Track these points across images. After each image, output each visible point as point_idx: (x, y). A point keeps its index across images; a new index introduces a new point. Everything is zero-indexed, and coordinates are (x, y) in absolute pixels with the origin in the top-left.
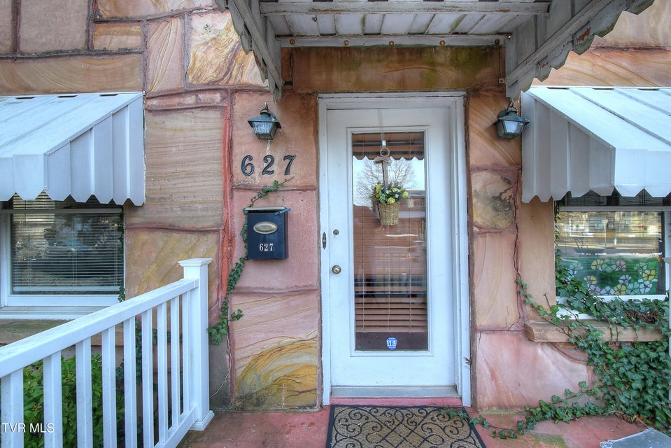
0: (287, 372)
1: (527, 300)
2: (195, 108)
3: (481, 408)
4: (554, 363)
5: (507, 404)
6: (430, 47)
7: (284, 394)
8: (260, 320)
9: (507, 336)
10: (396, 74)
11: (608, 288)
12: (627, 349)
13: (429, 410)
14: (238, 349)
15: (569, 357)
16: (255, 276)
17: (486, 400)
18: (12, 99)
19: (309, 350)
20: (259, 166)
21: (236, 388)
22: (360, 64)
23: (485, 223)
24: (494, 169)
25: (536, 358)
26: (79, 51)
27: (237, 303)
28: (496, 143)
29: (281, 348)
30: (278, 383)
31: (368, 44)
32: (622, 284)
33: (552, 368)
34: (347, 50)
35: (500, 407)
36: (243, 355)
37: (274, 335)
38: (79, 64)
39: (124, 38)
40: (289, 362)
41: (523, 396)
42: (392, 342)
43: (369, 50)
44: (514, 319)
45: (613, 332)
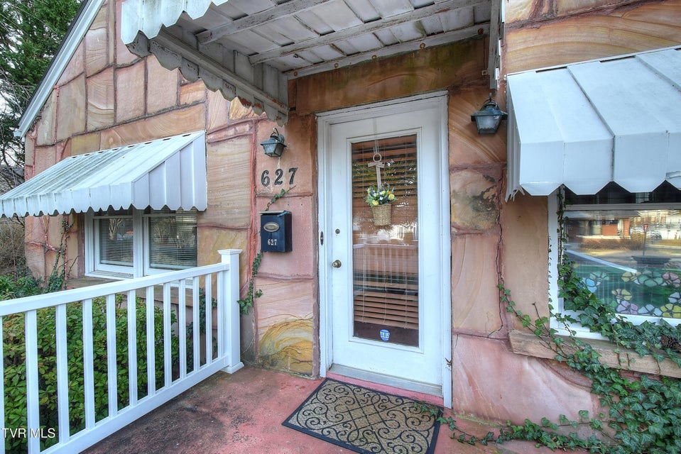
0: (291, 343)
1: (510, 308)
2: (235, 137)
3: (457, 412)
4: (545, 382)
5: (486, 414)
6: (410, 53)
7: (290, 360)
8: (273, 299)
9: (487, 343)
10: (378, 86)
11: (650, 307)
12: (647, 382)
13: (405, 401)
14: (261, 320)
15: (566, 379)
16: (271, 265)
17: (463, 404)
18: (142, 144)
19: (307, 328)
20: (273, 177)
21: (258, 349)
22: (347, 81)
23: (464, 224)
24: (476, 167)
25: (521, 372)
26: (173, 107)
27: (259, 285)
28: (479, 140)
29: (287, 324)
30: (286, 351)
31: (353, 63)
32: (675, 304)
33: (543, 387)
34: (337, 71)
35: (478, 415)
36: (263, 325)
37: (283, 312)
38: (173, 116)
39: (195, 94)
40: (292, 335)
41: (504, 409)
42: (385, 334)
43: (355, 67)
44: (495, 326)
45: (621, 358)
